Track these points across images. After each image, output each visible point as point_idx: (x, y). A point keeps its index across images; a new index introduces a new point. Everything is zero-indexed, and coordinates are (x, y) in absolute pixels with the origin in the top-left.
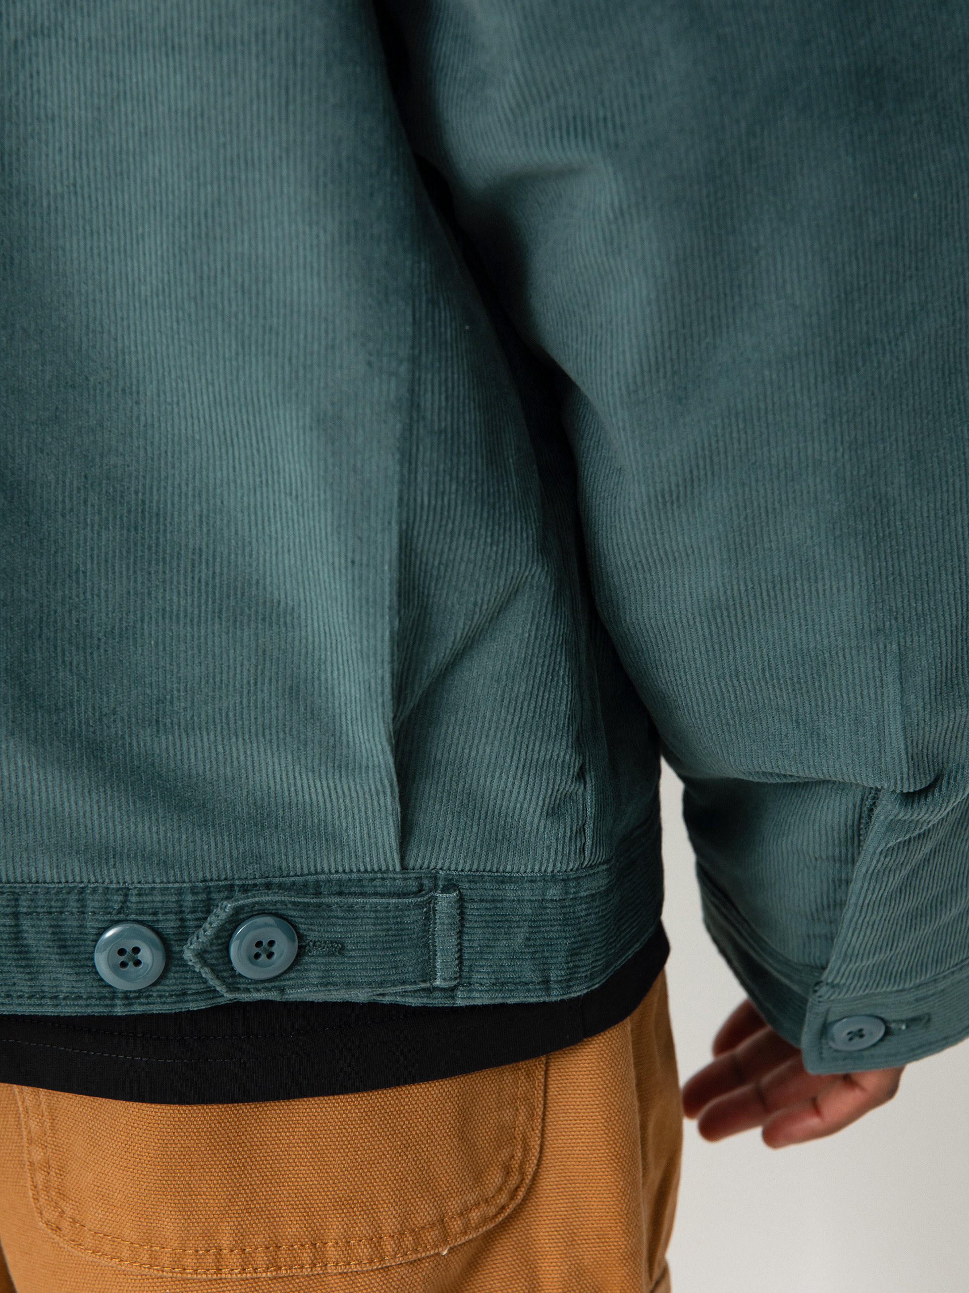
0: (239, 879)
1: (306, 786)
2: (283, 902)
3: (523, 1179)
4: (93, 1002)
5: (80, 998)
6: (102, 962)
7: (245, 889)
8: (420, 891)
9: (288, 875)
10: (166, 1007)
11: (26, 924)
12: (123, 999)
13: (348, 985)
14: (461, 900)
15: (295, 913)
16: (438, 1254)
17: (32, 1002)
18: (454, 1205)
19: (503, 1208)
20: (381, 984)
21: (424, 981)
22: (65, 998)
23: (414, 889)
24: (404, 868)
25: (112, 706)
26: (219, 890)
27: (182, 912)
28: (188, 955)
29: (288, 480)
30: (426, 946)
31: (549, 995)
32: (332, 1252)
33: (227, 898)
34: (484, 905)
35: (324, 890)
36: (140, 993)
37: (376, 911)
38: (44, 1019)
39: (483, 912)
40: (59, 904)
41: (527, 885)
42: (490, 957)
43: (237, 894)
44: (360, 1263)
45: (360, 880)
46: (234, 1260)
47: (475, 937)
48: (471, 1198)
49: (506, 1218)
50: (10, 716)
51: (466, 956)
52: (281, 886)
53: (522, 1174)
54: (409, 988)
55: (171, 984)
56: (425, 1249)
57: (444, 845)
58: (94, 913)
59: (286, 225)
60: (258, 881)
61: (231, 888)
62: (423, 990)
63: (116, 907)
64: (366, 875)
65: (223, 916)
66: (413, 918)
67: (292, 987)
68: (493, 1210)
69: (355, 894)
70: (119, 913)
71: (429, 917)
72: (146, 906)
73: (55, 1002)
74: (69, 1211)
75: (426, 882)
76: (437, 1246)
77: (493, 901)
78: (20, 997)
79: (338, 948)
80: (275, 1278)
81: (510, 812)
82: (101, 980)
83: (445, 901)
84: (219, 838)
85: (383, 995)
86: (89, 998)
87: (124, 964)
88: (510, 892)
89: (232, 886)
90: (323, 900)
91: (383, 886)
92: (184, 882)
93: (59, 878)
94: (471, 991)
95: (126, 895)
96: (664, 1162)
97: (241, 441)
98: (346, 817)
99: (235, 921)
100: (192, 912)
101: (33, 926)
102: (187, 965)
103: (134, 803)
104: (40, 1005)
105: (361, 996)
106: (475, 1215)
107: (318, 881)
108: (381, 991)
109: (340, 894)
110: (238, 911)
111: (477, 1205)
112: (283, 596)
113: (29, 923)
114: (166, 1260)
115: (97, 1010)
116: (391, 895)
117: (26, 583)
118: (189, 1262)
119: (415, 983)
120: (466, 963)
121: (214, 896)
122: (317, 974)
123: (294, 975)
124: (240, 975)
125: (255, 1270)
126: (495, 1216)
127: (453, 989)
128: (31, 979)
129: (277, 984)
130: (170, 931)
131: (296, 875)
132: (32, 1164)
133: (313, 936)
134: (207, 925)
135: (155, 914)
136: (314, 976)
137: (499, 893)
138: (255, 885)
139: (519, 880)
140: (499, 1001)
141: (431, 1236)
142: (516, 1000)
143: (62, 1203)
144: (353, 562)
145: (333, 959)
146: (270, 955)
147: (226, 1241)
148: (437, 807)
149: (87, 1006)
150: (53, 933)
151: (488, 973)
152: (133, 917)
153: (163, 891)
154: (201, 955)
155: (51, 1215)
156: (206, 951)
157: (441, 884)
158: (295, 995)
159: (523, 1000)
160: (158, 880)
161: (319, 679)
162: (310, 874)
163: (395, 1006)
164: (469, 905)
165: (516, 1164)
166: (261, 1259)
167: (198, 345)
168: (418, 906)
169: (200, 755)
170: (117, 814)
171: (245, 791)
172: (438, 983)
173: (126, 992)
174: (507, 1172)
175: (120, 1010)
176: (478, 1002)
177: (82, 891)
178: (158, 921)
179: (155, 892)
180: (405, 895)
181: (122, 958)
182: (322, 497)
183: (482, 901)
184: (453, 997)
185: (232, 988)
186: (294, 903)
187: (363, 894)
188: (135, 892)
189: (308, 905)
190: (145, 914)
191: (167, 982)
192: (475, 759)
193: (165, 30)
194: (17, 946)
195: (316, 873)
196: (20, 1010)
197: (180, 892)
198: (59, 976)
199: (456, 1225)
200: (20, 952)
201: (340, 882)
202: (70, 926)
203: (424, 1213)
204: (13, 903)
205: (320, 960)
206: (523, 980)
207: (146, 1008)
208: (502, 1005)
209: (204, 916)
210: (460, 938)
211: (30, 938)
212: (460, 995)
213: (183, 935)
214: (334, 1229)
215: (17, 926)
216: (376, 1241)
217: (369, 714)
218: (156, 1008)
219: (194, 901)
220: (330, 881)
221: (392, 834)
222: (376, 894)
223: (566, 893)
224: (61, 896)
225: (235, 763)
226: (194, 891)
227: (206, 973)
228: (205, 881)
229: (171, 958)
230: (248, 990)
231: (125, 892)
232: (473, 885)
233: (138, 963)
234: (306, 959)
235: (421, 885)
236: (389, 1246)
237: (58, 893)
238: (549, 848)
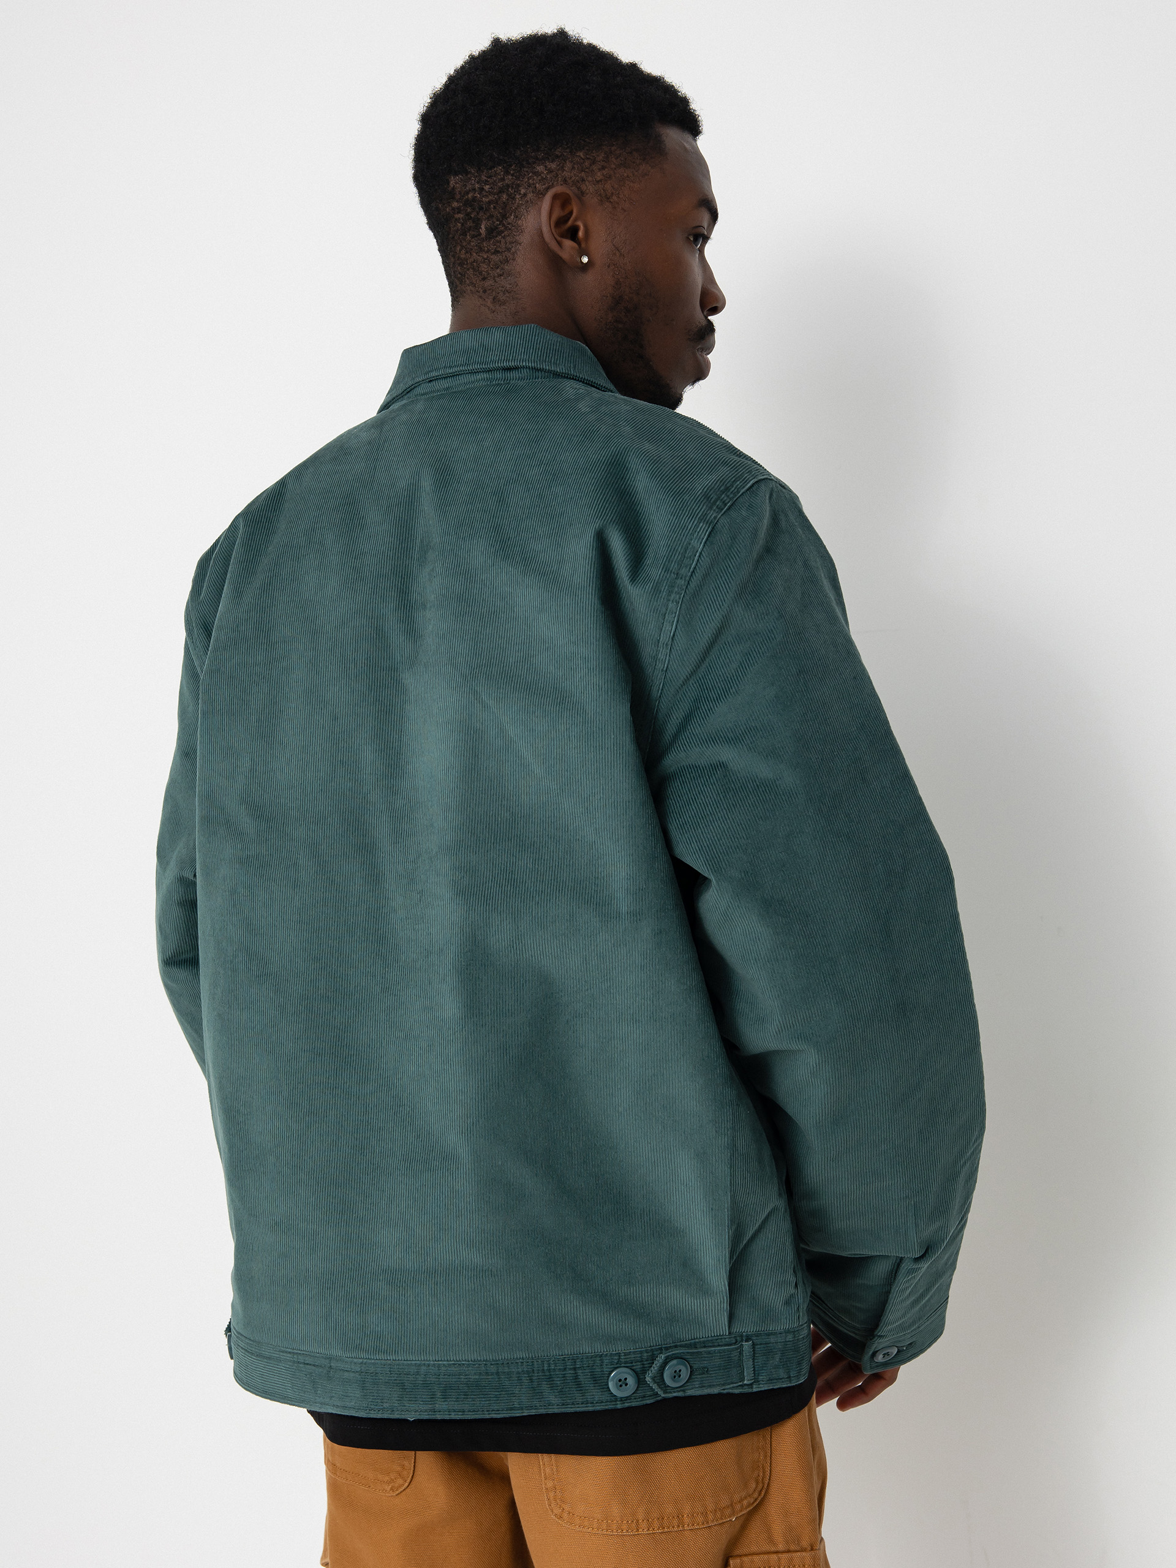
0: (664, 1344)
1: (690, 1303)
2: (683, 1353)
3: (763, 1486)
4: (608, 1403)
5: (603, 1402)
6: (611, 1385)
7: (667, 1349)
8: (736, 1342)
9: (683, 1341)
10: (638, 1403)
11: (580, 1372)
12: (620, 1401)
13: (710, 1386)
14: (754, 1344)
15: (689, 1357)
16: (731, 1520)
17: (583, 1405)
18: (737, 1497)
19: (756, 1500)
20: (723, 1385)
21: (740, 1382)
22: (597, 1403)
23: (734, 1342)
24: (730, 1333)
25: (611, 1277)
26: (657, 1350)
27: (643, 1361)
28: (648, 1379)
29: (682, 1179)
30: (740, 1365)
31: (791, 1383)
32: (686, 1520)
33: (660, 1353)
34: (762, 1346)
35: (698, 1346)
36: (627, 1398)
37: (720, 1353)
38: (589, 1412)
39: (762, 1349)
40: (593, 1362)
41: (779, 1335)
42: (766, 1368)
43: (664, 1351)
44: (698, 1524)
45: (711, 1340)
46: (644, 1525)
47: (759, 1361)
48: (743, 1494)
49: (757, 1504)
50: (571, 1284)
51: (756, 1369)
52: (681, 1346)
53: (763, 1483)
54: (735, 1385)
55: (640, 1393)
56: (726, 1518)
57: (745, 1321)
58: (606, 1365)
59: (682, 1083)
60: (672, 1345)
61: (661, 1349)
62: (740, 1386)
63: (616, 1361)
64: (715, 1338)
65: (661, 1361)
66: (735, 1354)
67: (687, 1390)
68: (752, 1500)
69: (711, 1347)
70: (617, 1364)
71: (741, 1353)
72: (628, 1360)
73: (592, 1405)
74: (567, 1507)
75: (738, 1338)
76: (730, 1517)
77: (766, 1344)
78: (578, 1404)
79: (705, 1371)
80: (662, 1533)
81: (770, 1304)
82: (612, 1393)
83: (747, 1345)
84: (655, 1328)
85: (724, 1389)
86: (606, 1402)
87: (621, 1386)
88: (772, 1339)
89: (661, 1348)
90: (699, 1350)
91: (722, 1342)
92: (642, 1348)
93: (592, 1351)
94: (759, 1384)
95: (620, 1356)
96: (821, 1482)
97: (662, 1164)
98: (706, 1314)
99: (665, 1363)
100: (647, 1361)
101: (582, 1373)
102: (647, 1383)
103: (621, 1317)
104: (587, 1407)
105: (715, 1391)
106: (745, 1502)
107: (695, 1342)
108: (724, 1388)
109: (705, 1347)
110: (667, 1358)
111: (745, 1498)
112: (679, 1225)
113: (581, 1371)
114: (614, 1527)
115: (610, 1406)
116: (726, 1345)
117: (575, 1230)
118: (625, 1527)
119: (737, 1383)
120: (756, 1372)
121: (655, 1353)
122: (698, 1383)
123: (688, 1384)
124: (668, 1386)
125: (654, 1529)
126: (753, 1503)
127: (751, 1384)
128: (582, 1396)
129: (682, 1389)
130: (638, 1370)
131: (686, 1341)
132: (547, 1489)
133: (695, 1366)
134: (654, 1365)
135: (632, 1363)
136: (697, 1384)
137: (767, 1340)
138: (670, 1347)
139: (775, 1334)
140: (771, 1387)
141: (728, 1511)
142: (778, 1386)
143: (563, 1506)
144: (712, 1209)
145: (704, 1376)
146: (680, 1376)
147: (641, 1516)
148: (741, 1305)
149: (606, 1405)
150: (591, 1375)
151: (766, 1376)
152: (623, 1365)
153: (634, 1353)
154: (653, 1379)
155: (557, 1511)
156: (655, 1377)
157: (744, 1339)
158: (689, 1393)
159: (781, 1386)
160: (632, 1348)
161: (695, 1257)
162: (692, 1339)
163: (728, 1394)
164: (756, 1347)
165: (760, 1479)
166: (656, 1524)
167: (644, 1129)
168: (737, 1349)
169: (646, 1294)
170: (615, 1322)
171: (664, 1307)
172: (745, 1382)
173: (621, 1398)
174: (757, 1483)
175: (619, 1406)
176: (763, 1389)
177: (601, 1356)
178: (633, 1366)
179: (631, 1353)
180: (731, 1345)
181: (620, 1383)
182: (699, 1185)
183: (761, 1344)
184: (752, 1388)
185: (665, 1392)
186: (688, 1353)
187: (714, 1346)
188: (623, 1354)
189: (694, 1353)
190: (628, 1363)
191: (638, 1392)
192: (755, 1284)
193: (633, 1015)
194: (576, 1382)
195: (694, 1339)
196: (578, 1410)
197: (641, 1352)
198: (594, 1393)
199: (738, 1507)
200: (577, 1385)
201: (704, 1342)
202: (597, 1372)
203: (725, 1502)
204: (574, 1364)
205: (698, 1376)
206: (780, 1377)
207: (630, 1404)
208: (773, 1389)
209: (651, 1362)
210: (753, 1361)
211: (581, 1378)
212: (754, 1386)
213: (644, 1371)
214: (687, 1509)
215: (576, 1373)
216: (705, 1514)
217: (719, 1270)
218: (634, 1404)
219: (647, 1356)
220: (700, 1342)
221: (726, 1319)
222: (719, 1346)
223: (795, 1337)
224: (592, 1359)
225: (661, 1296)
226: (647, 1351)
227: (655, 1386)
228: (651, 1347)
229: (640, 1381)
230: (670, 1393)
231: (619, 1354)
232: (758, 1338)
233: (626, 1385)
234: (693, 1377)
235: (736, 1340)
236: (711, 1516)
237: (591, 1358)
238: (786, 1318)
